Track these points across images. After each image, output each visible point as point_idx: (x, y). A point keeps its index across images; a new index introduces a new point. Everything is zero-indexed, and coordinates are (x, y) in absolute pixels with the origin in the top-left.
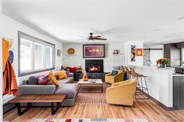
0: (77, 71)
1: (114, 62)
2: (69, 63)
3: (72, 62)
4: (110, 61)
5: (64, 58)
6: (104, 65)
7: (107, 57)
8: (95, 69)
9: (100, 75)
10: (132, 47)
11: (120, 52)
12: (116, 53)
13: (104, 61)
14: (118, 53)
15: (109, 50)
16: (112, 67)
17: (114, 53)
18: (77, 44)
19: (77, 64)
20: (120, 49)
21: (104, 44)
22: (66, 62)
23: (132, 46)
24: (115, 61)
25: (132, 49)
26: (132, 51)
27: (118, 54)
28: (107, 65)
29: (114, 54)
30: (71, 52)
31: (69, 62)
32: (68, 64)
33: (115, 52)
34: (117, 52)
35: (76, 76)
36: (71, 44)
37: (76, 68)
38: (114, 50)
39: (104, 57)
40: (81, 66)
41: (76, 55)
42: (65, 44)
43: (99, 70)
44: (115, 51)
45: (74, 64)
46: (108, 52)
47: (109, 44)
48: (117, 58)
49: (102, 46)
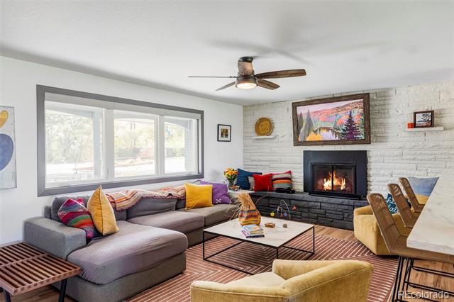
0: (276, 186)
1: (414, 159)
2: (260, 161)
3: (266, 158)
4: (397, 156)
5: (246, 148)
6: (371, 172)
8: (335, 182)
9: (346, 207)
11: (443, 120)
12: (425, 124)
13: (369, 154)
14: (431, 124)
15: (392, 112)
17: (414, 125)
18: (279, 104)
19: (281, 165)
20: (445, 107)
21: (368, 94)
22: (252, 158)
28: (382, 172)
29: (415, 127)
30: (264, 127)
31: (261, 158)
32: (255, 163)
33: (417, 120)
35: (271, 201)
36: (263, 104)
37: (274, 177)
38: (415, 113)
39: (367, 141)
40: (290, 172)
41: (275, 138)
42: (250, 106)
43: (351, 188)
44: (420, 117)
45: (272, 165)
46: (385, 121)
47: (392, 92)
48: (431, 145)
49: (358, 103)
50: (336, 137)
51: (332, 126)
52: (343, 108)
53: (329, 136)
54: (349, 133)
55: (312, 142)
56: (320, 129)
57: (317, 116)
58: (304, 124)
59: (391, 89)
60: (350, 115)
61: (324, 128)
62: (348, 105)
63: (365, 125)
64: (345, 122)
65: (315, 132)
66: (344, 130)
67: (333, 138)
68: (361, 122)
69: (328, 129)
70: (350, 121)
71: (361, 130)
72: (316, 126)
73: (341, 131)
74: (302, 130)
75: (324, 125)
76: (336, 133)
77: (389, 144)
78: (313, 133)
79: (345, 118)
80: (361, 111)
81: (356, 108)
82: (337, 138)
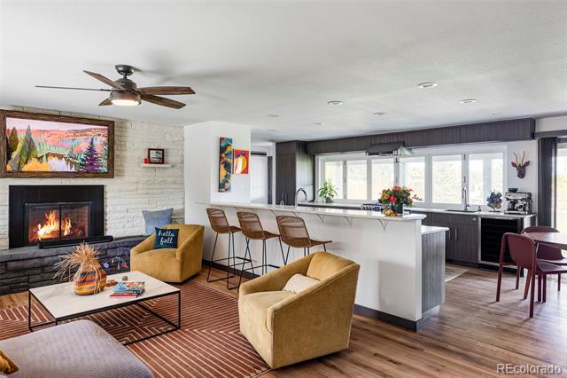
1: (147, 194)
4: (132, 191)
7: (121, 173)
10: (223, 145)
11: (170, 158)
12: (157, 160)
13: (107, 189)
14: (162, 161)
15: (128, 145)
16: (141, 214)
17: (148, 161)
21: (113, 122)
23: (222, 139)
24: (151, 191)
25: (222, 150)
26: (221, 158)
27: (163, 163)
28: (119, 208)
29: (150, 163)
33: (151, 156)
34: (158, 158)
38: (149, 150)
39: (110, 174)
43: (83, 229)
44: (153, 154)
47: (128, 124)
48: (160, 179)
49: (102, 129)
50: (71, 167)
51: (66, 154)
52: (83, 132)
53: (60, 165)
54: (89, 165)
55: (34, 172)
56: (47, 155)
57: (43, 137)
58: (20, 146)
59: (127, 121)
60: (92, 143)
61: (54, 155)
62: (90, 130)
63: (108, 156)
64: (85, 150)
65: (40, 159)
66: (83, 160)
67: (67, 169)
68: (104, 152)
69: (60, 157)
70: (91, 149)
71: (104, 162)
72: (41, 151)
73: (79, 161)
74: (14, 155)
75: (53, 150)
76: (72, 163)
77: (126, 178)
78: (36, 160)
79: (84, 145)
80: (105, 139)
81: (99, 135)
82: (73, 170)
